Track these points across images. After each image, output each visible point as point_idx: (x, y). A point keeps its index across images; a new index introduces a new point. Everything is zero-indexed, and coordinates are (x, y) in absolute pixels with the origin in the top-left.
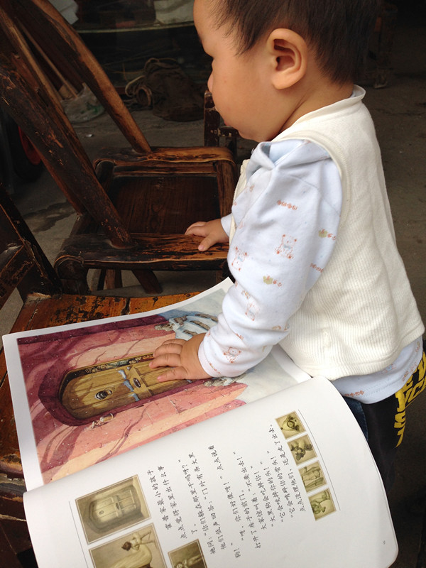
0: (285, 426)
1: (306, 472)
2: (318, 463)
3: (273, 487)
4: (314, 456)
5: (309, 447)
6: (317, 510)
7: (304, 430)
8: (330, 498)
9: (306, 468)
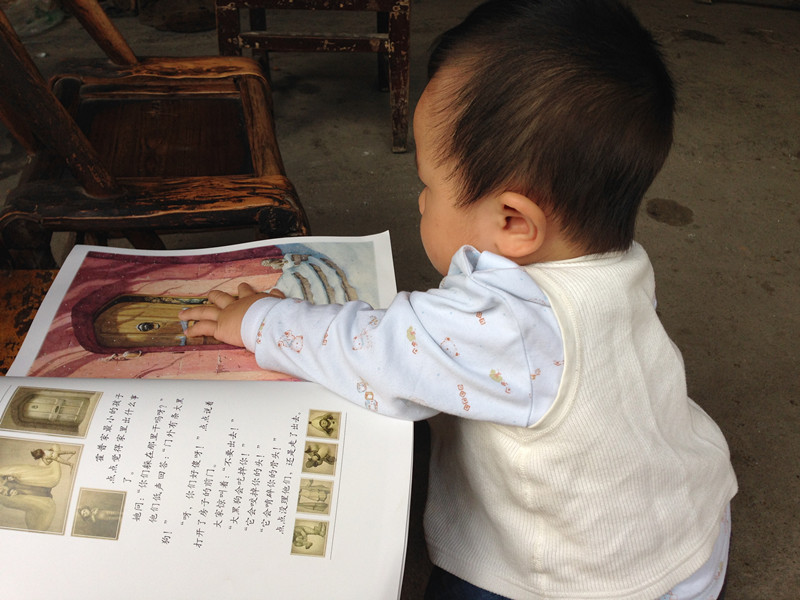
0: (316, 423)
1: (308, 486)
2: (331, 483)
3: (256, 482)
4: (331, 473)
5: (330, 460)
6: (299, 540)
7: (336, 438)
8: (324, 535)
9: (312, 481)
